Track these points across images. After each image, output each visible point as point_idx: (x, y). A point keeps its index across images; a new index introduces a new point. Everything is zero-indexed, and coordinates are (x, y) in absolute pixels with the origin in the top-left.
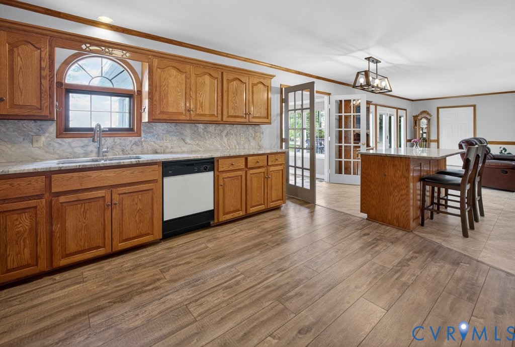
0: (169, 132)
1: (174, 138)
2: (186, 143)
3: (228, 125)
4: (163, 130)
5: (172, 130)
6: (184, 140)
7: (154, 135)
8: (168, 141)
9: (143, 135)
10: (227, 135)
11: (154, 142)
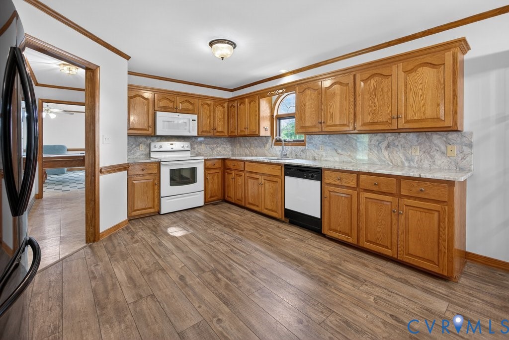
0: (324, 143)
1: (328, 148)
2: (338, 154)
3: (389, 134)
4: (319, 141)
5: (326, 141)
6: (336, 151)
7: (313, 145)
8: (323, 150)
9: (307, 145)
10: (388, 146)
11: (313, 150)
